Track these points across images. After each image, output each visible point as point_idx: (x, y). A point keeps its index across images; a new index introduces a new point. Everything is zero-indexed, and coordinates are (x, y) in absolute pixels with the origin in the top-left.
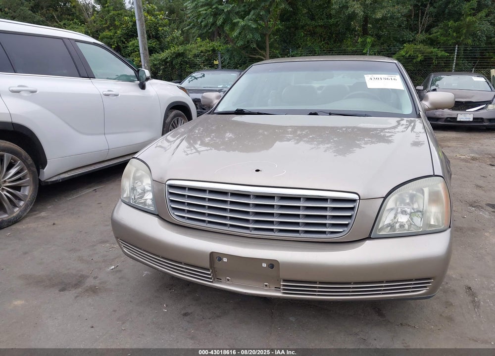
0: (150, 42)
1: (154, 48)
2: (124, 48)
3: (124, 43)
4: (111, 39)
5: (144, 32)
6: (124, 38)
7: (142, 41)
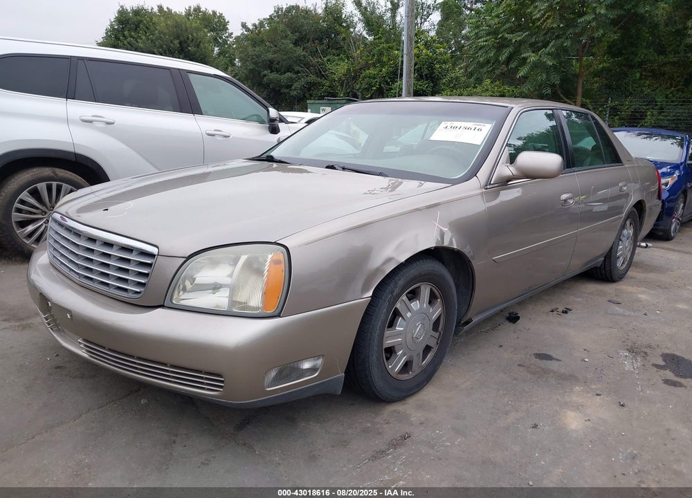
0: (420, 83)
1: (425, 91)
2: (387, 90)
3: (388, 84)
4: (374, 78)
5: (411, 71)
6: (390, 78)
7: (407, 82)
